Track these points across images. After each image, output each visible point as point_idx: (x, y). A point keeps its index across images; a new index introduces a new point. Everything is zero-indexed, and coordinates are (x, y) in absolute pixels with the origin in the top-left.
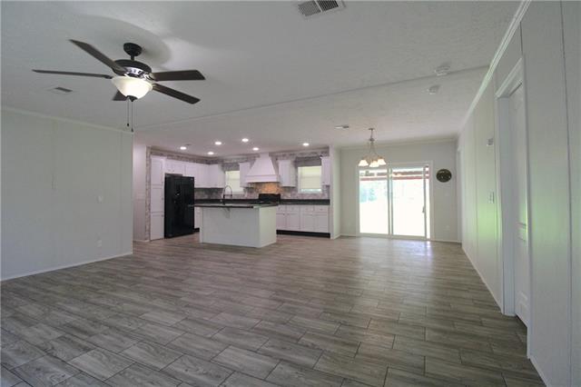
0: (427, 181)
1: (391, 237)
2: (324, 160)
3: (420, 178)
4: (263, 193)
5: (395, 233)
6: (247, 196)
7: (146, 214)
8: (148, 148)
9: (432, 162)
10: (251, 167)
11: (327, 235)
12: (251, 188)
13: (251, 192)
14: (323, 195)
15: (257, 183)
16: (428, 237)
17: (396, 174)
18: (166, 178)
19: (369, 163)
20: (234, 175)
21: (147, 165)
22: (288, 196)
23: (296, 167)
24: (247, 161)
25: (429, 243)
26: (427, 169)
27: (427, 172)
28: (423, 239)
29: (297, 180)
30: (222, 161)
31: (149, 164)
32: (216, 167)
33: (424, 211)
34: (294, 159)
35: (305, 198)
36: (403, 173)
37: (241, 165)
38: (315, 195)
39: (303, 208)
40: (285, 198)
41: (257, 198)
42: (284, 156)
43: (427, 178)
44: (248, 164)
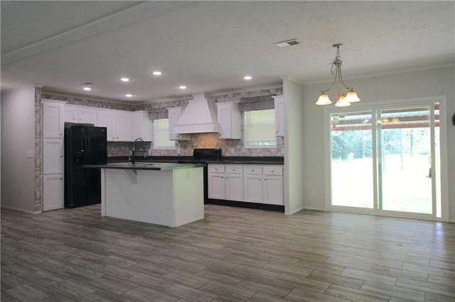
0: (437, 130)
1: (378, 213)
2: (277, 100)
3: (425, 125)
4: (200, 147)
5: (384, 208)
6: (180, 152)
7: (36, 177)
8: (37, 89)
9: (444, 98)
10: (182, 112)
11: (280, 209)
12: (185, 140)
13: (185, 147)
14: (278, 150)
15: (192, 135)
16: (439, 215)
17: (390, 119)
18: (66, 129)
19: (334, 100)
20: (162, 124)
21: (36, 112)
22: (231, 152)
23: (242, 112)
24: (178, 105)
25: (439, 225)
26: (437, 112)
27: (437, 117)
28: (430, 219)
29: (242, 130)
30: (150, 106)
31: (39, 111)
32: (141, 114)
33: (432, 174)
34: (238, 101)
35: (254, 155)
36: (401, 119)
37: (171, 111)
38: (268, 150)
39: (248, 169)
40: (228, 155)
41: (192, 154)
42: (225, 96)
43: (437, 125)
44: (178, 109)
